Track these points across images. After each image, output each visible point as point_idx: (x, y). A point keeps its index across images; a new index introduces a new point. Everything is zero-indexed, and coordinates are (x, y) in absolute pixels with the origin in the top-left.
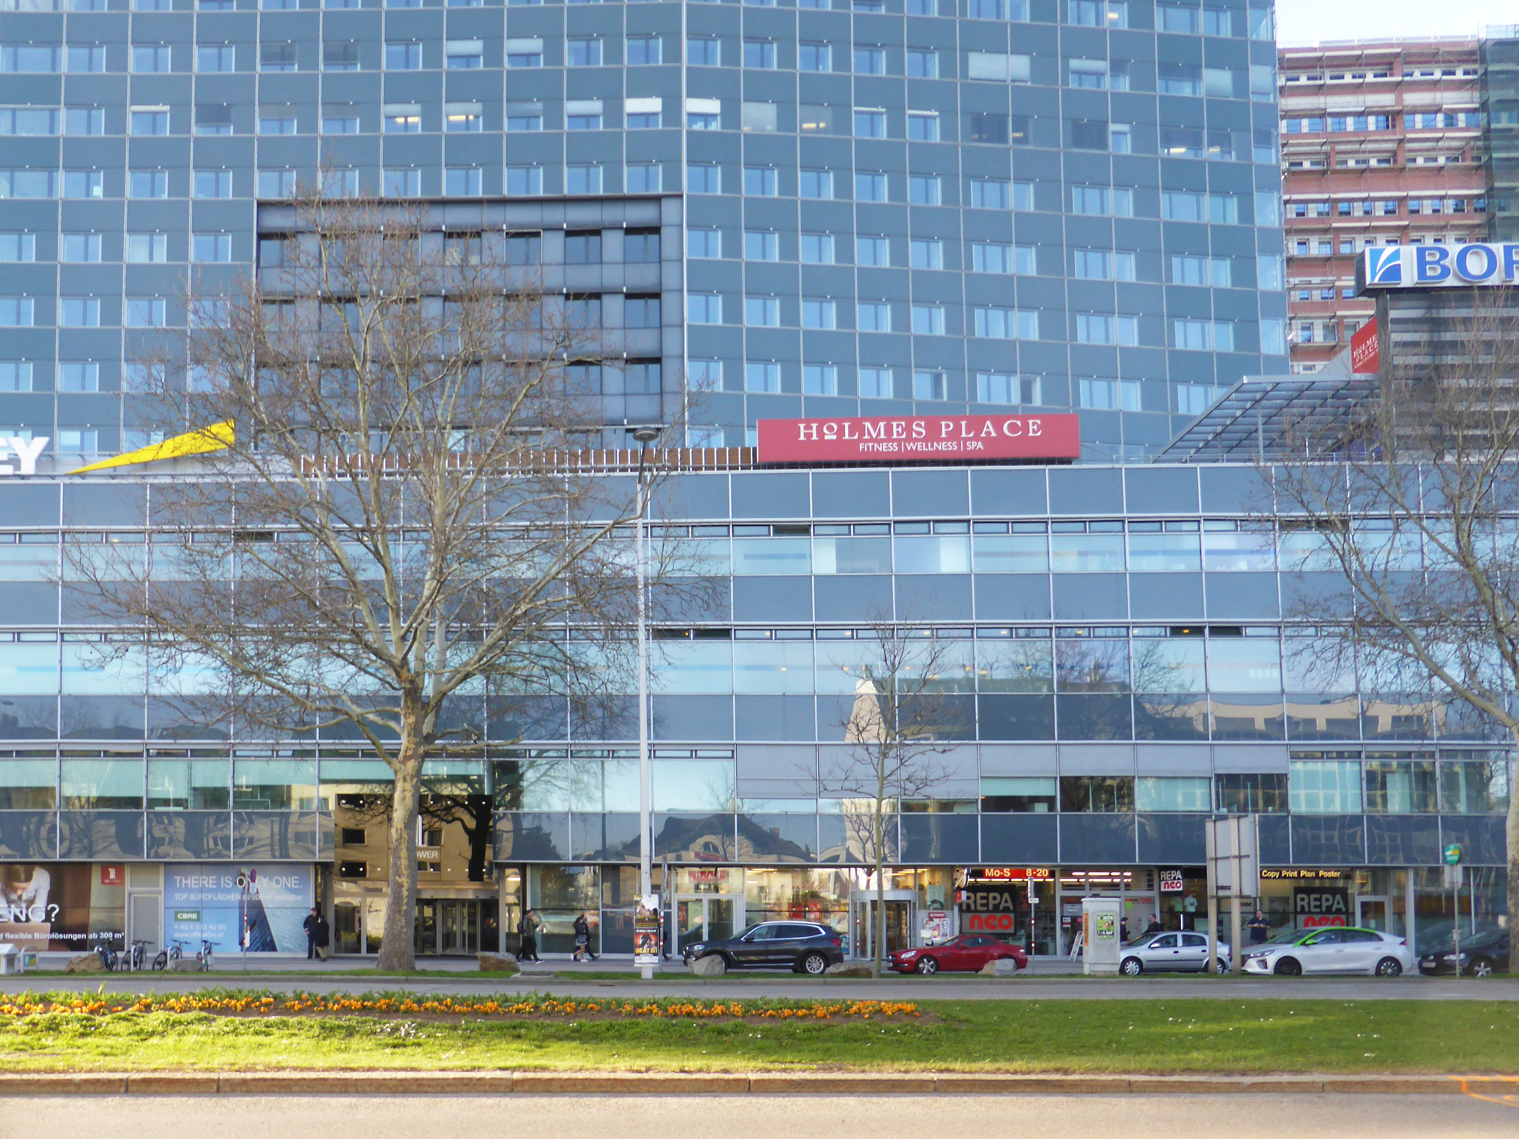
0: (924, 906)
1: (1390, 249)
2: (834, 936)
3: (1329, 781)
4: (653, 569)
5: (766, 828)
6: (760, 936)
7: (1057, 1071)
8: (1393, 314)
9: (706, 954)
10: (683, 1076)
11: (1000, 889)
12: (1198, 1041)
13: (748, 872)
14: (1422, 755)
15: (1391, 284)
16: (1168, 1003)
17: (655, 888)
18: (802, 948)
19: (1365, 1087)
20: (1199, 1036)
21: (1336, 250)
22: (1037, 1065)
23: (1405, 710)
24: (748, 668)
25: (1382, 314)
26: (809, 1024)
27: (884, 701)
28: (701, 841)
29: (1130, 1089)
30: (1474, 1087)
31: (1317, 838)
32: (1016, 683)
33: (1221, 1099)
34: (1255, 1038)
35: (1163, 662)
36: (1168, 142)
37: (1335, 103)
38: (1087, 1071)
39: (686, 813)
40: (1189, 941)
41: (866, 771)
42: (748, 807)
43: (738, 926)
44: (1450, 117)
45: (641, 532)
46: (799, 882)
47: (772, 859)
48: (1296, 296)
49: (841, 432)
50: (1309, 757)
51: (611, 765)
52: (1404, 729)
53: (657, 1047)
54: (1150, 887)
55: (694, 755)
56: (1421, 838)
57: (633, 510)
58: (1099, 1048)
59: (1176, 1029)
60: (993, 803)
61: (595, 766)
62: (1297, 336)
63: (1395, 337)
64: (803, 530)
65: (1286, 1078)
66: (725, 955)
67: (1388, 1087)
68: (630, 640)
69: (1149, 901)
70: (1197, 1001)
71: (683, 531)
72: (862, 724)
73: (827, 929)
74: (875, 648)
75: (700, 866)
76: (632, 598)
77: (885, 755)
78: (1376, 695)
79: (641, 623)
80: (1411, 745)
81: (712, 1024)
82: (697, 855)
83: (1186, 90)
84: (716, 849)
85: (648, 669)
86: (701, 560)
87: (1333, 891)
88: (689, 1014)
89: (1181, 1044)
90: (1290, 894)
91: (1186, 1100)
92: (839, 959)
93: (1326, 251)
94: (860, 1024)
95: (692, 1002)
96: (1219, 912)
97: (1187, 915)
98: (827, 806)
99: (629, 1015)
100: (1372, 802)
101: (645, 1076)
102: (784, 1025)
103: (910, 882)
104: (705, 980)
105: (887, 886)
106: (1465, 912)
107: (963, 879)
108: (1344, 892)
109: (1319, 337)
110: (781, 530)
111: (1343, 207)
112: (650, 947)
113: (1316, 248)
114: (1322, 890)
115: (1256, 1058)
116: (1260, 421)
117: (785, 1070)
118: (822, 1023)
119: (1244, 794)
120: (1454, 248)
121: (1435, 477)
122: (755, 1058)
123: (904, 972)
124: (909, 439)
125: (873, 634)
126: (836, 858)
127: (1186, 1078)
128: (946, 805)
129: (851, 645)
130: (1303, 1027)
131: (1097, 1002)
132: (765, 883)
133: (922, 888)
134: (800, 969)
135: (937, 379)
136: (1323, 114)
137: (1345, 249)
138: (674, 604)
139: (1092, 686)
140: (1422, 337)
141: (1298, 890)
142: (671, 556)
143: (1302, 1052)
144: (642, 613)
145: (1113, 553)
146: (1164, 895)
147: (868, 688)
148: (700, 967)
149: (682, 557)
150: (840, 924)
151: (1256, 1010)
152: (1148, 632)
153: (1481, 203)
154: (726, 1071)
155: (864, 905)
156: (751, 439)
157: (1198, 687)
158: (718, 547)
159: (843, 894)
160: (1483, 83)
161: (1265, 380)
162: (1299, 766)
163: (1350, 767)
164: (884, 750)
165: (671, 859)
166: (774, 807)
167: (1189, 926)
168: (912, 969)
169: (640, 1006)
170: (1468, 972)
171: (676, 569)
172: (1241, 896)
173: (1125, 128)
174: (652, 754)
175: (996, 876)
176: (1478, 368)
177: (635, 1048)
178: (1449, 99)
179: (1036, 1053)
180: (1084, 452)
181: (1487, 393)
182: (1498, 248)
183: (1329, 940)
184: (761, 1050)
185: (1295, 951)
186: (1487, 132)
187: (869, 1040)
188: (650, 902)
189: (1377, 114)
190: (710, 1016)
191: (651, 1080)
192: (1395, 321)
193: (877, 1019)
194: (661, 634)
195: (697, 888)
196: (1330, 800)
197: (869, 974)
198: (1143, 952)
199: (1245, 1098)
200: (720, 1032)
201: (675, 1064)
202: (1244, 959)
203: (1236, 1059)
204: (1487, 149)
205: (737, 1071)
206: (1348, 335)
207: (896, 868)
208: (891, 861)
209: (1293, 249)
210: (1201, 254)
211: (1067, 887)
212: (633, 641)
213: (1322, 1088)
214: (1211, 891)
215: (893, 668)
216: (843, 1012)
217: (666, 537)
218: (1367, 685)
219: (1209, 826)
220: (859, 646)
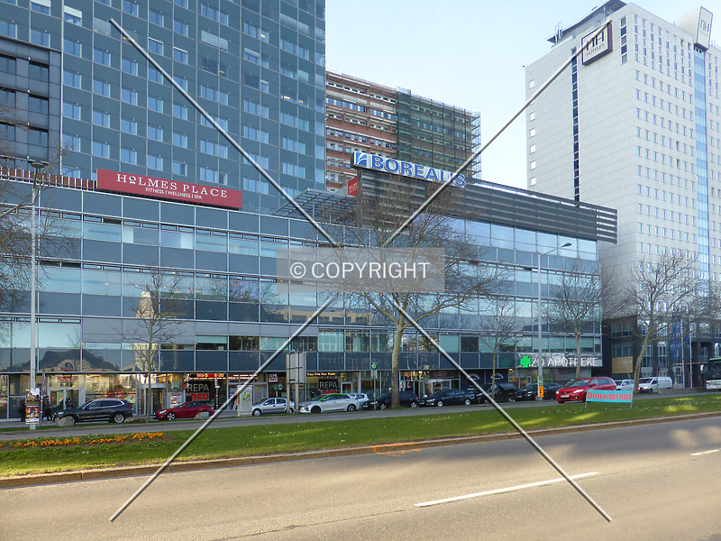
0: (171, 390)
1: (364, 154)
2: (129, 405)
3: (333, 340)
4: (40, 231)
5: (97, 356)
6: (93, 406)
7: (223, 457)
8: (363, 177)
9: (65, 416)
10: (46, 475)
11: (204, 382)
12: (281, 440)
13: (87, 377)
14: (364, 331)
15: (363, 166)
16: (269, 426)
17: (39, 385)
18: (113, 411)
19: (341, 453)
20: (281, 438)
21: (344, 150)
22: (216, 455)
23: (360, 315)
24: (89, 282)
25: (359, 176)
26: (112, 445)
27: (154, 300)
28: (63, 362)
29: (253, 462)
30: (378, 449)
31: (328, 361)
32: (212, 297)
33: (288, 463)
34: (301, 438)
35: (272, 292)
36: (284, 93)
37: (347, 98)
38: (236, 456)
39: (56, 349)
40: (279, 402)
41: (144, 331)
42: (88, 346)
43: (82, 402)
44: (386, 114)
45: (34, 212)
46: (112, 381)
47: (100, 370)
48: (329, 163)
49: (137, 181)
50: (326, 331)
51: (16, 325)
52: (360, 321)
53: (34, 462)
54: (265, 381)
55: (60, 321)
56: (364, 360)
57: (30, 200)
58: (241, 446)
59: (272, 436)
60: (200, 346)
61: (7, 325)
62: (328, 177)
63: (363, 185)
64: (118, 222)
65: (313, 452)
66: (74, 416)
67: (349, 452)
68: (27, 264)
69: (265, 386)
70: (281, 425)
71: (57, 215)
72: (143, 310)
73: (125, 402)
74: (150, 277)
75: (63, 374)
76: (29, 244)
77: (153, 324)
78: (350, 309)
79: (33, 257)
80: (361, 327)
81: (64, 449)
82: (61, 369)
83: (291, 76)
84: (71, 365)
85: (36, 279)
86: (66, 229)
87: (333, 381)
88: (52, 445)
89: (274, 442)
90: (318, 382)
91: (276, 464)
92: (131, 415)
93: (341, 149)
94: (137, 443)
95: (54, 439)
96: (291, 390)
97: (279, 391)
98: (126, 346)
99: (19, 447)
100: (347, 348)
101: (26, 477)
102: (100, 447)
103: (164, 380)
104: (64, 428)
105: (153, 381)
106: (378, 387)
107: (187, 378)
108: (336, 381)
109: (337, 180)
110: (107, 220)
111: (348, 135)
112: (34, 414)
113: (337, 148)
114: (329, 380)
115: (302, 445)
116: (314, 206)
117: (100, 468)
118: (119, 444)
119: (302, 344)
120: (385, 159)
121: (375, 235)
122: (85, 463)
123: (161, 420)
124: (169, 189)
125: (149, 271)
126: (131, 370)
127: (275, 456)
128: (180, 347)
129: (139, 275)
130: (320, 432)
131: (242, 427)
132: (96, 382)
133: (169, 382)
134: (112, 421)
135: (183, 166)
136: (342, 100)
137: (348, 150)
138: (51, 249)
139: (243, 300)
140: (373, 187)
141: (320, 380)
142: (50, 226)
143: (319, 442)
144: (34, 251)
145: (254, 248)
146: (270, 383)
147: (148, 295)
148: (61, 422)
149: (56, 227)
150: (132, 400)
151: (303, 427)
152: (267, 280)
153: (395, 146)
154: (69, 471)
155: (143, 390)
156: (94, 177)
157: (286, 303)
158: (75, 225)
159: (133, 386)
160: (397, 106)
161: (317, 191)
162: (322, 334)
163: (341, 335)
164: (153, 322)
165: (48, 371)
166: (101, 346)
167: (279, 396)
168: (165, 418)
169: (26, 443)
170: (378, 408)
171: (52, 232)
172: (299, 383)
173: (267, 83)
174: (38, 320)
175: (202, 376)
176: (391, 201)
177: (21, 463)
178: (386, 108)
179: (215, 450)
180: (244, 207)
181: (393, 210)
182: (399, 162)
183: (331, 399)
184: (88, 459)
185: (319, 404)
186: (398, 123)
187: (141, 450)
188: (35, 392)
189: (361, 106)
190: (63, 445)
191: (29, 478)
192: (363, 179)
193: (145, 440)
194: (44, 263)
195: (61, 385)
196: (333, 347)
197: (145, 422)
198: (261, 407)
199: (298, 462)
200: (68, 452)
201: (42, 470)
202: (300, 407)
203: (295, 447)
204: (398, 129)
205: (75, 470)
206: (348, 181)
207: (158, 374)
208: (156, 371)
209: (329, 147)
210: (295, 140)
211: (231, 381)
212: (29, 264)
213: (326, 455)
214: (288, 381)
215: (158, 286)
216: (129, 439)
217: (48, 216)
218: (347, 305)
219: (288, 356)
220: (143, 275)
